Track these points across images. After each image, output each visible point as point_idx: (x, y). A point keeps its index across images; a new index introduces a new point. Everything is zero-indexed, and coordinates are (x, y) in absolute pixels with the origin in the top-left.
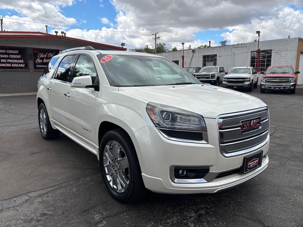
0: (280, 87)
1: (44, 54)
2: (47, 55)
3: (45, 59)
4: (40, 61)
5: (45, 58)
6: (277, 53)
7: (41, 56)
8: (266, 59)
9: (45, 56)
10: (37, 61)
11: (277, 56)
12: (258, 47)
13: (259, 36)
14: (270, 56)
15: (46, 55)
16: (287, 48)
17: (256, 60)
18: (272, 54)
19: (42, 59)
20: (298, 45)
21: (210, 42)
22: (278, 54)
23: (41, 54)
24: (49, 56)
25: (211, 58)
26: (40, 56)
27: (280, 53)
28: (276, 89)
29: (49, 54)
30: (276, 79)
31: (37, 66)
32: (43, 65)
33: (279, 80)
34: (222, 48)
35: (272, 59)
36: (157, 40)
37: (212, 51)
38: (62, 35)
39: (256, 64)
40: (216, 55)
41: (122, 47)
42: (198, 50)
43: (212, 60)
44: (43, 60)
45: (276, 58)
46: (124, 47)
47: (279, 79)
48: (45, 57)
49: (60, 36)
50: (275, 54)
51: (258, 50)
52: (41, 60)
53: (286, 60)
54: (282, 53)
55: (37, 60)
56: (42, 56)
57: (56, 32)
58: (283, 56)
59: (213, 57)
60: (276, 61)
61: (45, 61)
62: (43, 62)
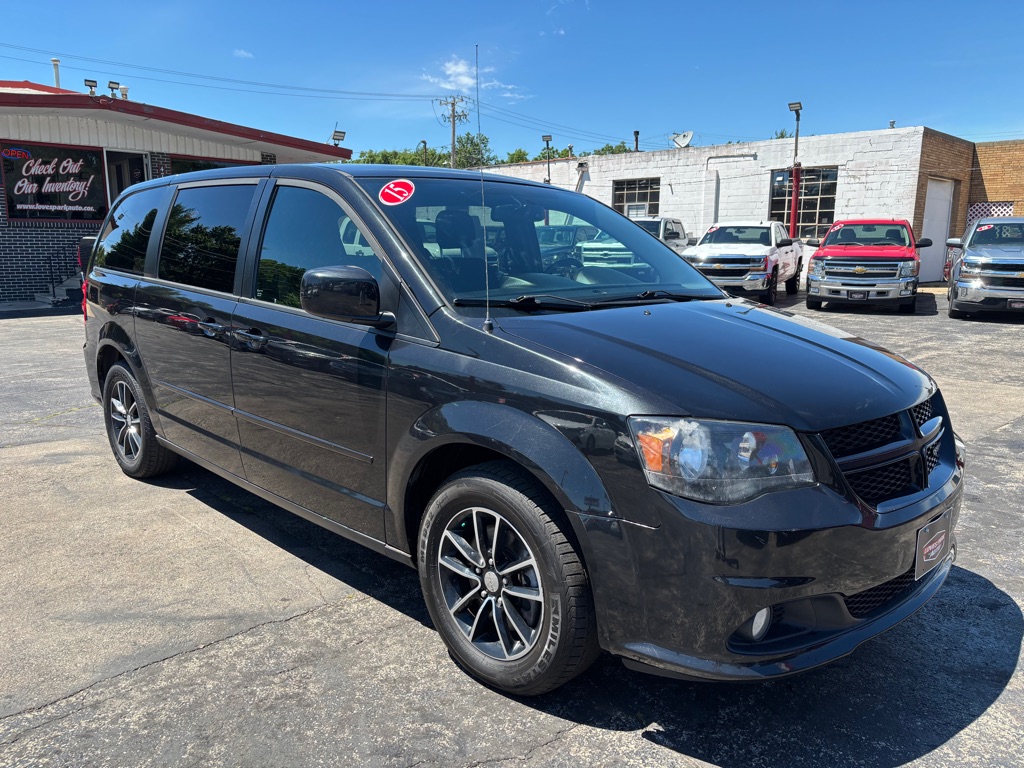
0: (869, 292)
1: (45, 163)
2: (58, 165)
3: (49, 182)
4: (29, 188)
5: (48, 179)
6: (854, 177)
7: (32, 171)
8: (818, 197)
9: (50, 171)
10: (20, 189)
11: (854, 187)
12: (796, 155)
13: (798, 119)
14: (832, 189)
15: (53, 165)
16: (887, 163)
17: (787, 198)
18: (839, 181)
19: (39, 180)
20: (923, 152)
21: (637, 133)
22: (857, 181)
23: (36, 161)
24: (65, 168)
25: (640, 188)
26: (28, 169)
27: (863, 179)
28: (856, 296)
29: (64, 163)
30: (855, 265)
31: (19, 207)
32: (41, 203)
33: (864, 269)
34: (677, 157)
35: (838, 196)
36: (457, 122)
37: (644, 164)
38: (114, 95)
39: (786, 211)
40: (656, 181)
41: (336, 145)
42: (596, 163)
43: (643, 197)
44: (41, 186)
45: (850, 195)
46: (342, 145)
47: (866, 266)
48: (48, 175)
49: (104, 97)
50: (847, 180)
51: (795, 165)
52: (35, 185)
53: (882, 201)
54: (870, 179)
55: (19, 184)
56: (37, 170)
57: (91, 84)
58: (874, 186)
59: (646, 188)
60: (851, 203)
61: (48, 187)
62: (43, 191)
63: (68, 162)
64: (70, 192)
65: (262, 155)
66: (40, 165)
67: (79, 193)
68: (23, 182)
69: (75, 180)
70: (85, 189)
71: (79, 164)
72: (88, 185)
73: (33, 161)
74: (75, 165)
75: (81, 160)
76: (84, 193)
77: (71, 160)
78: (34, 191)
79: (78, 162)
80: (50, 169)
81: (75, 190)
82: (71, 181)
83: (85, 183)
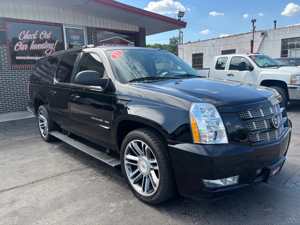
1: (32, 32)
2: (39, 34)
3: (34, 44)
4: (22, 47)
5: (33, 42)
7: (24, 37)
9: (35, 38)
10: (17, 48)
15: (36, 34)
19: (28, 42)
24: (43, 35)
26: (22, 36)
29: (42, 33)
31: (17, 58)
41: (179, 19)
44: (29, 46)
48: (33, 40)
52: (26, 45)
55: (17, 45)
56: (27, 37)
61: (34, 47)
62: (31, 49)
63: (44, 32)
64: (45, 49)
65: (140, 28)
66: (29, 34)
67: (50, 50)
68: (20, 44)
69: (48, 43)
70: (53, 47)
71: (50, 33)
72: (55, 45)
73: (25, 31)
74: (48, 34)
75: (51, 31)
76: (53, 50)
77: (46, 31)
78: (26, 49)
79: (50, 32)
80: (34, 36)
81: (48, 48)
82: (46, 43)
83: (54, 44)
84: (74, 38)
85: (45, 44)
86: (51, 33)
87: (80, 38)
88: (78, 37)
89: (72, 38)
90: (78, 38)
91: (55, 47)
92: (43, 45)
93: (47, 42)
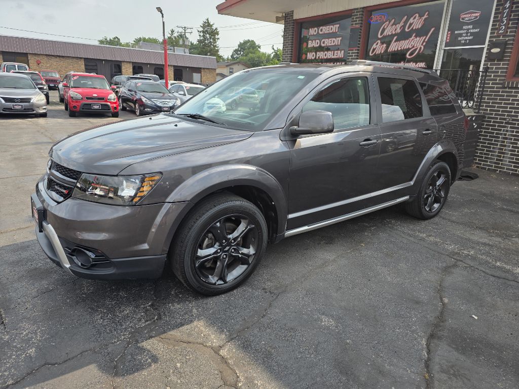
2: (407, 22)
3: (395, 41)
4: (379, 49)
5: (395, 38)
7: (385, 33)
10: (374, 51)
19: (388, 40)
24: (411, 24)
26: (383, 31)
29: (411, 20)
44: (387, 46)
48: (395, 35)
52: (384, 45)
55: (374, 46)
56: (389, 31)
61: (394, 47)
62: (389, 51)
63: (415, 18)
64: (409, 49)
66: (392, 25)
67: (417, 49)
68: (377, 44)
69: (416, 37)
70: (422, 44)
71: (424, 18)
72: (426, 40)
73: (388, 22)
74: (420, 20)
75: (427, 13)
76: (421, 48)
77: (417, 15)
78: (382, 52)
79: (423, 16)
80: (399, 29)
81: (413, 47)
82: (413, 38)
83: (424, 37)
84: (467, 19)
85: (411, 39)
86: (425, 16)
87: (480, 15)
88: (477, 15)
89: (463, 19)
90: (477, 17)
91: (424, 44)
92: (408, 41)
93: (414, 35)
